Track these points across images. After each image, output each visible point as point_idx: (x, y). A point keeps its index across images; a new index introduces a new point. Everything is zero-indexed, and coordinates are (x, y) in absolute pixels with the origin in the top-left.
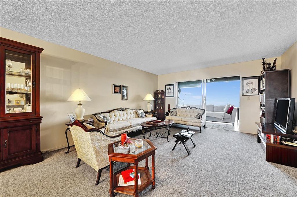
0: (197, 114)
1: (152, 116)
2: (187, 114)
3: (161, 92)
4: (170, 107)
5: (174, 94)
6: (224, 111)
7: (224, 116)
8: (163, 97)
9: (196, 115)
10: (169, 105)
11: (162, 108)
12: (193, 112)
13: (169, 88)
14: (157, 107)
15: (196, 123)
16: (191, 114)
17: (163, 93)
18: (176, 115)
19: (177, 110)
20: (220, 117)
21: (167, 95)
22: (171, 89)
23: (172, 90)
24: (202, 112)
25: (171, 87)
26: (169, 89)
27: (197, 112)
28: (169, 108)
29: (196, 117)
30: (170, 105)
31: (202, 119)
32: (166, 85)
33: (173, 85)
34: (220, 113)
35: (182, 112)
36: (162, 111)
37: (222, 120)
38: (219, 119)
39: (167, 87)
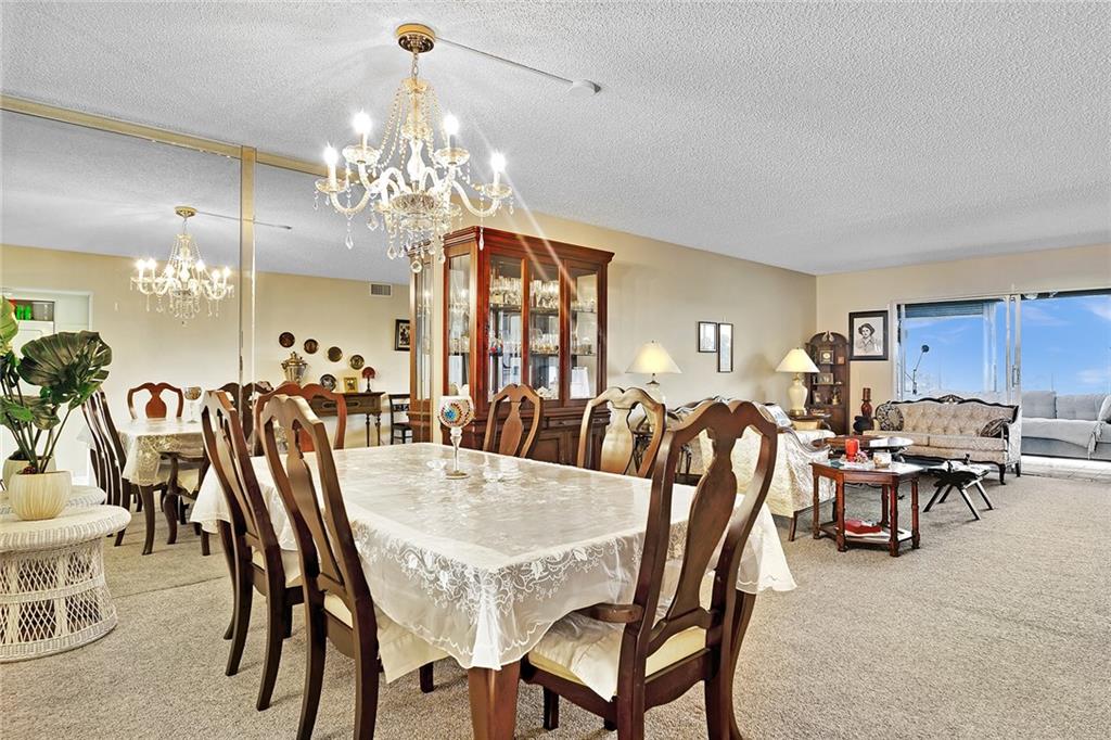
0: (987, 423)
1: (818, 428)
2: (946, 423)
3: (831, 339)
4: (869, 397)
6: (1100, 418)
7: (1098, 434)
8: (841, 360)
9: (981, 425)
10: (867, 392)
11: (839, 401)
12: (971, 417)
13: (868, 326)
14: (817, 400)
15: (986, 451)
16: (962, 424)
17: (842, 344)
18: (900, 428)
19: (904, 409)
20: (1081, 441)
21: (857, 352)
22: (872, 331)
24: (1005, 414)
26: (865, 329)
27: (987, 418)
28: (867, 401)
29: (985, 434)
30: (869, 389)
31: (1007, 439)
32: (851, 314)
33: (883, 313)
34: (1082, 424)
35: (924, 415)
36: (838, 412)
37: (1091, 448)
38: (1077, 446)
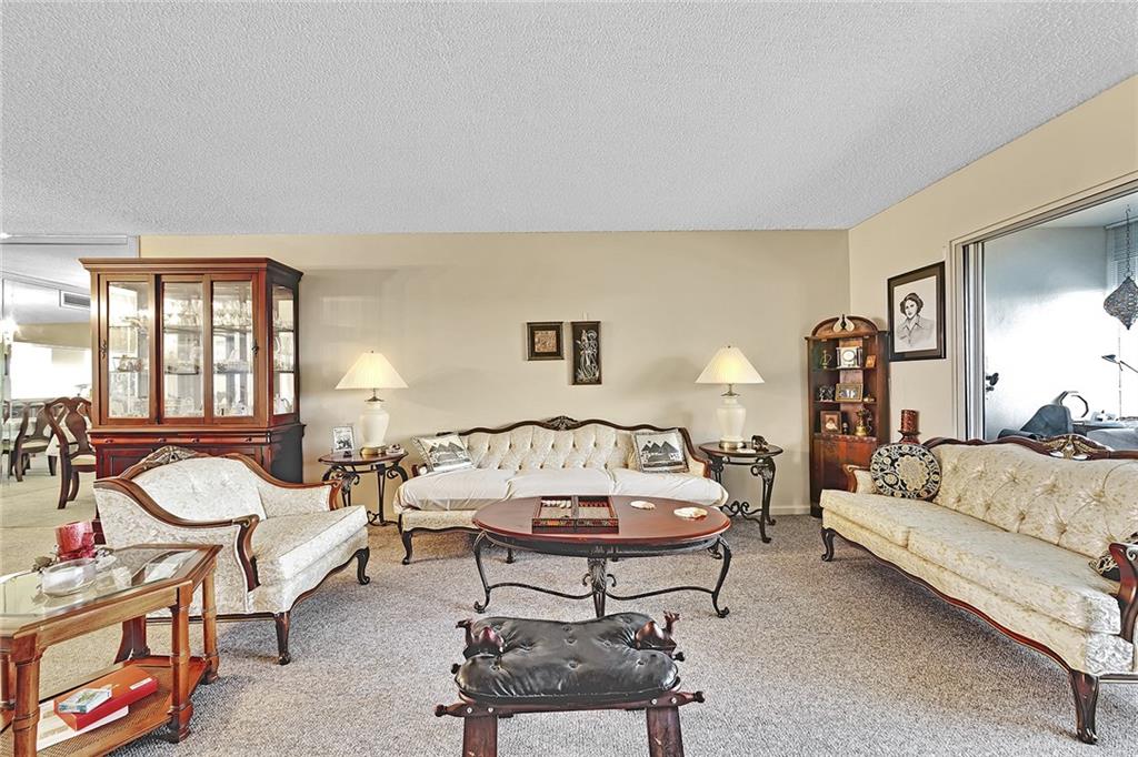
3: (850, 327)
4: (915, 425)
5: (942, 341)
8: (873, 361)
10: (913, 415)
11: (866, 430)
13: (913, 297)
21: (900, 346)
22: (920, 306)
23: (930, 312)
25: (926, 288)
26: (909, 303)
28: (908, 433)
32: (889, 280)
33: (939, 269)
36: (863, 448)
39: (901, 292)
